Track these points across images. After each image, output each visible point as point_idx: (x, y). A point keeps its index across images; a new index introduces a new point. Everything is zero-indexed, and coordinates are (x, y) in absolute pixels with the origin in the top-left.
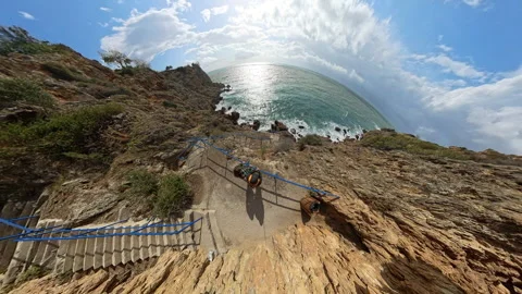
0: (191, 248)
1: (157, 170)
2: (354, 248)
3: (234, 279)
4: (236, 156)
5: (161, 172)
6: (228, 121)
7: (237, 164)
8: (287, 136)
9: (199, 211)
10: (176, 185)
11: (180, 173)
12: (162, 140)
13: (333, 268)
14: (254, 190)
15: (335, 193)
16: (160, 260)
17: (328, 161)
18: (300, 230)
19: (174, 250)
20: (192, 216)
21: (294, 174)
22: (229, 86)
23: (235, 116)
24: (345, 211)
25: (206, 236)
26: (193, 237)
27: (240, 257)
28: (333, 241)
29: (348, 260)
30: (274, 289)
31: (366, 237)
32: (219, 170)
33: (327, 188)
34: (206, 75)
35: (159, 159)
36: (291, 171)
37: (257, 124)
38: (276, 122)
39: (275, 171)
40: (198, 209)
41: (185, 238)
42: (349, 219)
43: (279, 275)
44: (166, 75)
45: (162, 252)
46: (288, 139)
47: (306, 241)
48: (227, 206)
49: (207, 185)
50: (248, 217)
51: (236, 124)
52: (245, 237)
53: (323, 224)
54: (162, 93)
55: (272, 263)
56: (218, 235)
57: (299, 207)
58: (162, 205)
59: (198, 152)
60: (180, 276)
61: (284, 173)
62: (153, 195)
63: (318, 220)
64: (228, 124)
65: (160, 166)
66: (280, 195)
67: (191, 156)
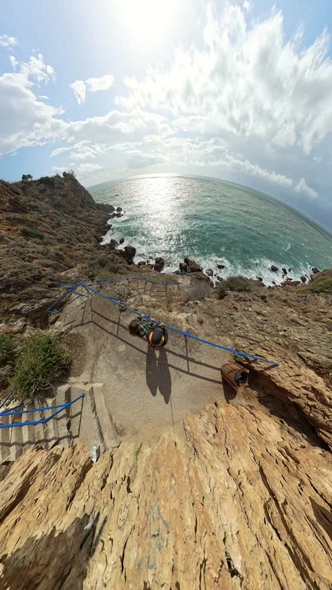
0: (65, 443)
1: (15, 329)
2: (305, 443)
3: (129, 490)
4: (132, 306)
5: (22, 331)
6: (120, 259)
7: (133, 317)
8: (200, 279)
9: (80, 386)
10: (46, 350)
11: (52, 331)
12: (22, 286)
13: (274, 473)
14: (157, 353)
15: (270, 358)
16: (15, 467)
17: (259, 314)
18: (222, 410)
19: (38, 449)
20: (68, 393)
21: (212, 330)
22: (119, 210)
23: (130, 252)
24: (287, 385)
25: (88, 423)
26: (69, 425)
27: (137, 453)
28: (272, 429)
29: (297, 462)
30: (188, 505)
31: (323, 426)
32: (109, 326)
33: (259, 351)
34: (86, 192)
35: (18, 313)
36: (207, 327)
37: (160, 264)
38: (186, 261)
39: (185, 327)
40: (77, 383)
41: (55, 428)
42: (294, 396)
43: (194, 481)
44: (23, 188)
45: (19, 454)
46: (203, 284)
47: (232, 429)
48: (119, 377)
49: (91, 348)
50: (148, 392)
51: (131, 263)
52: (146, 422)
53: (255, 403)
54: (18, 216)
55: (185, 461)
56: (105, 420)
57: (218, 377)
58: (22, 380)
59: (78, 302)
60: (45, 492)
61: (198, 329)
62: (8, 367)
63: (247, 396)
64: (121, 263)
65: (19, 323)
66: (193, 360)
67: (68, 308)
